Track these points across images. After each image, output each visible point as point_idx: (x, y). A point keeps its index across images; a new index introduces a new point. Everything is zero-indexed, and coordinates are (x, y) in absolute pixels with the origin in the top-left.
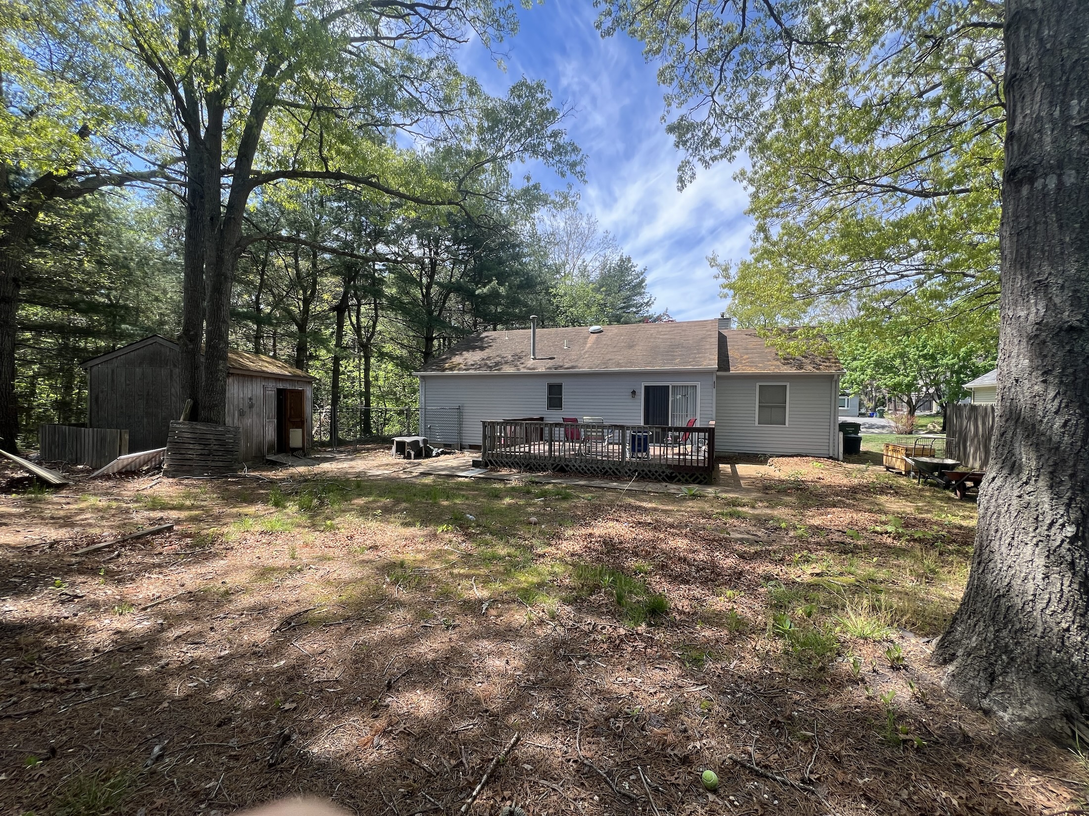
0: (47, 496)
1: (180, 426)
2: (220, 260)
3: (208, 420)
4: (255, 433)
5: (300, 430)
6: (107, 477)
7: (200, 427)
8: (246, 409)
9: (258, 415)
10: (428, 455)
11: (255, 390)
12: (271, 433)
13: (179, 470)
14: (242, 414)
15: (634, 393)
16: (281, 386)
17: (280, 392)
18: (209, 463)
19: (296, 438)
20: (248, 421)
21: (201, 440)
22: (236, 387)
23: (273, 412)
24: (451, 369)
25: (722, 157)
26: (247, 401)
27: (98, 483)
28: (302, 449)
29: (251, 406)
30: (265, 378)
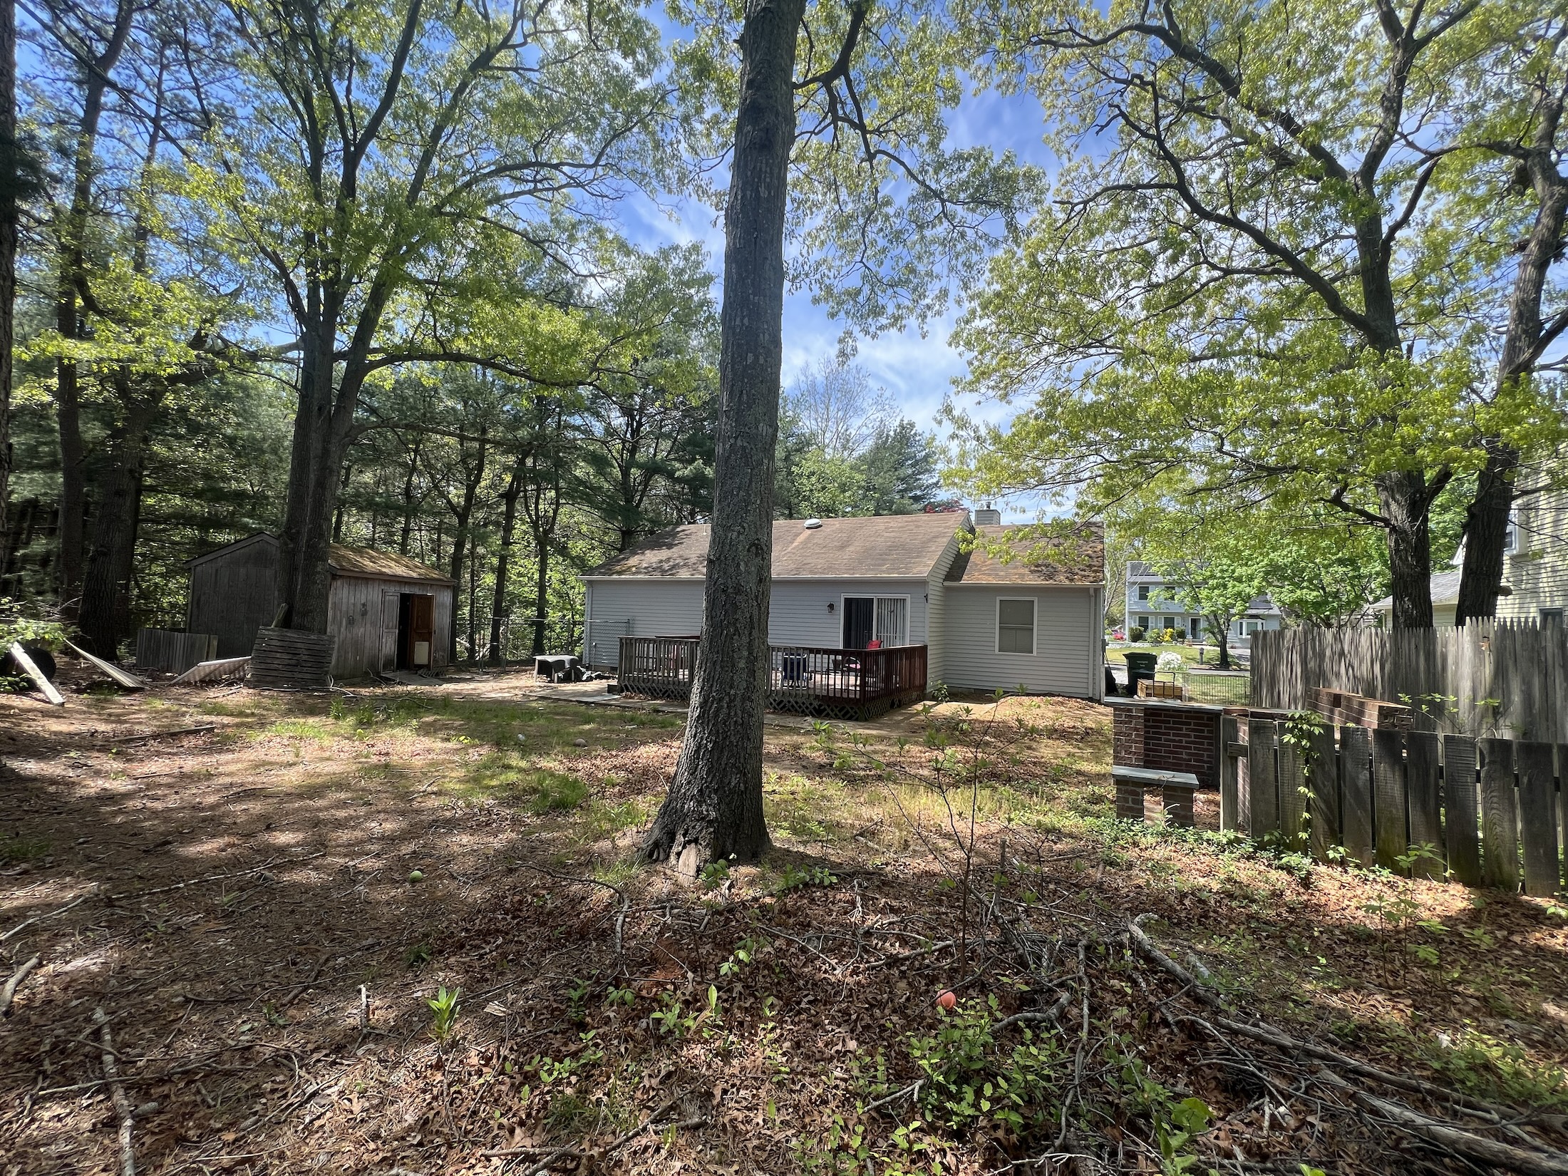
0: (116, 698)
1: (270, 633)
2: (326, 453)
3: (301, 628)
4: (368, 644)
5: (426, 644)
6: (187, 684)
7: (291, 634)
8: (358, 617)
9: (373, 624)
10: (578, 679)
11: (371, 595)
12: (389, 646)
13: (259, 682)
14: (351, 622)
15: (831, 606)
16: (407, 590)
17: (404, 598)
18: (297, 675)
19: (421, 652)
20: (359, 631)
21: (291, 650)
22: (345, 591)
23: (395, 620)
24: (619, 573)
25: (892, 325)
26: (359, 607)
27: (174, 690)
28: (427, 667)
29: (364, 614)
30: (385, 581)
